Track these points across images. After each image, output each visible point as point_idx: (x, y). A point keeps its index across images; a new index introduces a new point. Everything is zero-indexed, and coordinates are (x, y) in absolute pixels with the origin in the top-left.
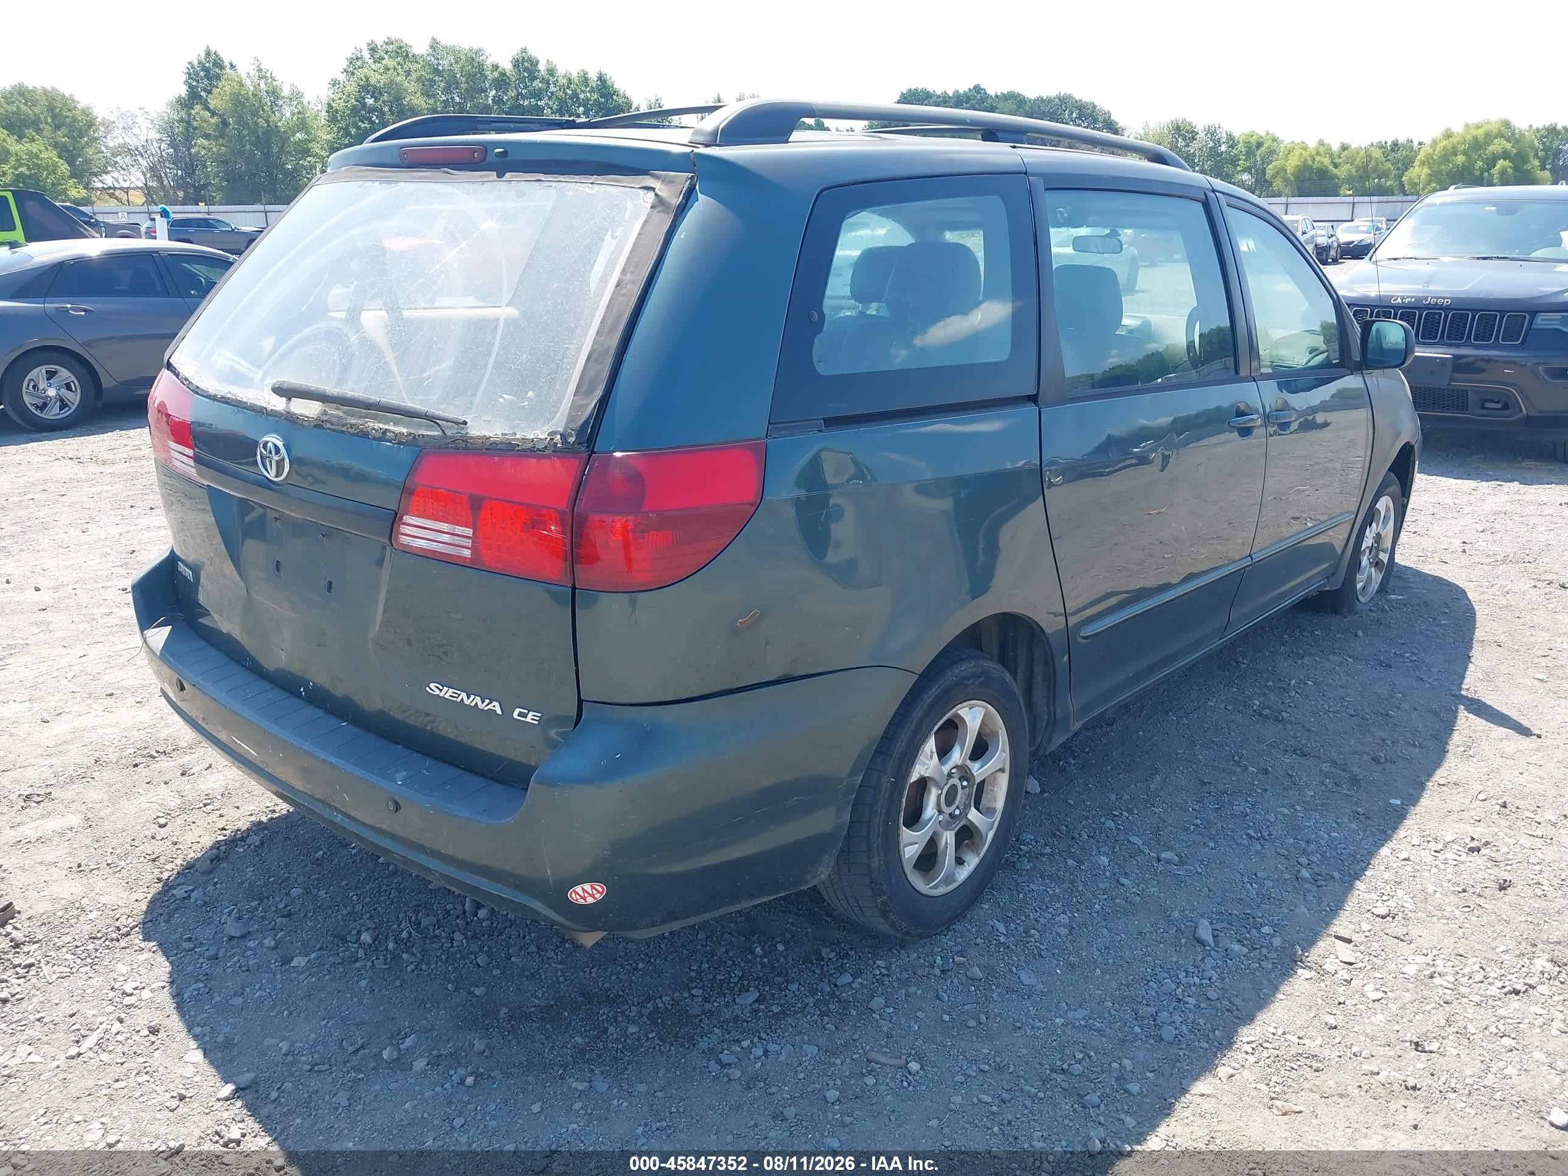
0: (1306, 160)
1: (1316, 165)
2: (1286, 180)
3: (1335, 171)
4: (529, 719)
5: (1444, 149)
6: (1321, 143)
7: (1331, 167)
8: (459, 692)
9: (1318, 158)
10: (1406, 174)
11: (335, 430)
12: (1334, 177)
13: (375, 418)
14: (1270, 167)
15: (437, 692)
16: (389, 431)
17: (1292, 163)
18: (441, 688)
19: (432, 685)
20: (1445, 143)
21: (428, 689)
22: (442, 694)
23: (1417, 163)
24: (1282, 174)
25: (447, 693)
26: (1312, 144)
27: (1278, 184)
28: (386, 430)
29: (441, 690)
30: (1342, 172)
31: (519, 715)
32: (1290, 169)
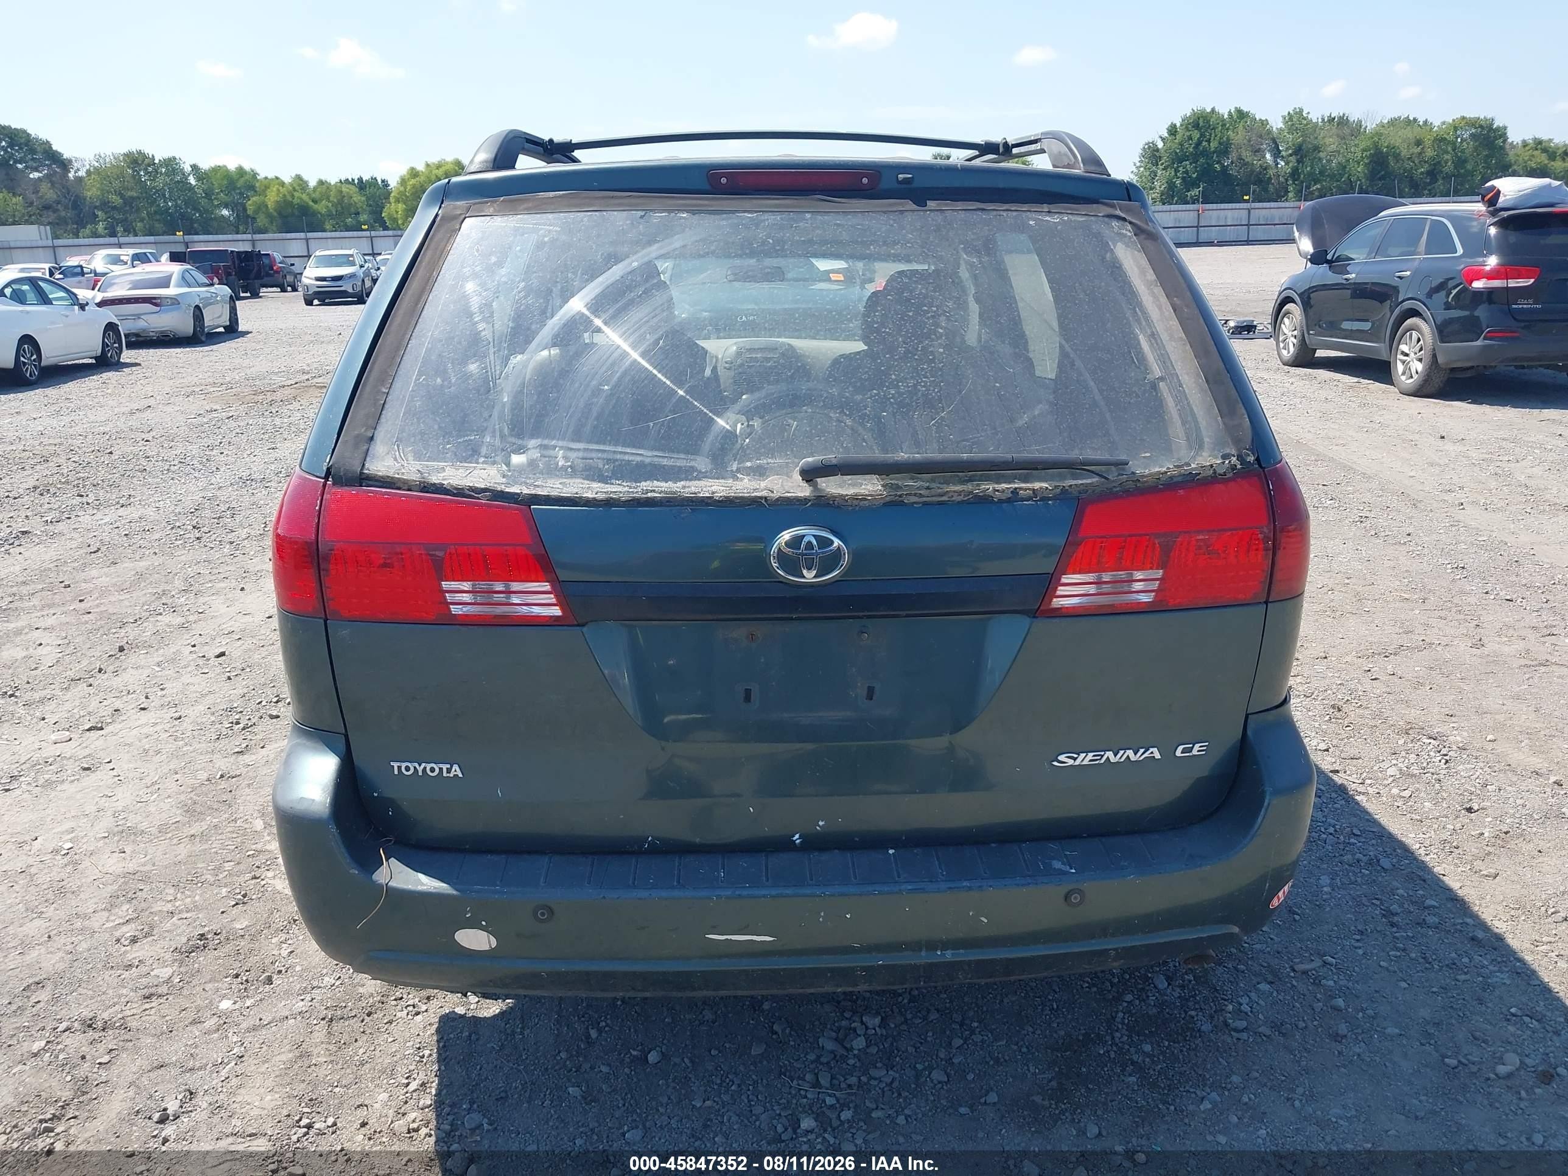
0: (284, 195)
1: (296, 201)
2: (269, 216)
3: (316, 206)
4: (1195, 752)
5: (414, 186)
6: (299, 177)
7: (311, 203)
8: (1102, 753)
9: (296, 194)
10: (385, 210)
11: (925, 504)
12: (314, 214)
13: (988, 479)
14: (249, 202)
15: (1071, 762)
16: (1021, 489)
17: (272, 198)
18: (1075, 756)
19: (1062, 758)
20: (413, 181)
21: (1055, 763)
22: (1077, 762)
23: (392, 200)
24: (264, 210)
25: (1085, 759)
26: (287, 179)
27: (261, 220)
28: (1016, 489)
29: (1075, 759)
30: (321, 207)
31: (1182, 753)
32: (271, 205)
